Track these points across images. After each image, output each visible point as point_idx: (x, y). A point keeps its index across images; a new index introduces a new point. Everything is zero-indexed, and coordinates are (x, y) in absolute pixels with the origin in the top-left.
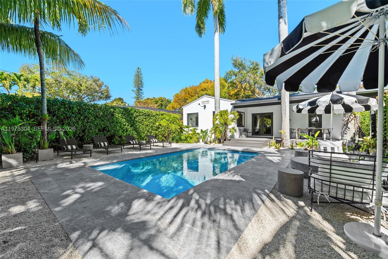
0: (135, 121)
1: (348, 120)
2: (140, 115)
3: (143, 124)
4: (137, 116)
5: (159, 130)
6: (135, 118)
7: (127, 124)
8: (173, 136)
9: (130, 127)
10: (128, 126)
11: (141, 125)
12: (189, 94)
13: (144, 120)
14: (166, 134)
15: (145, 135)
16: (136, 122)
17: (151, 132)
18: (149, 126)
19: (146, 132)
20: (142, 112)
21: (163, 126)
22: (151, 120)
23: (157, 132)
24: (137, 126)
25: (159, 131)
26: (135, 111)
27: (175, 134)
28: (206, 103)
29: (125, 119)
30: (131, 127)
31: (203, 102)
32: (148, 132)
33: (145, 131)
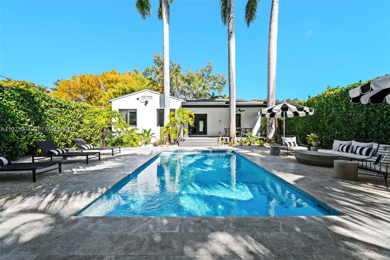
0: (43, 115)
1: (272, 122)
2: (51, 106)
3: (57, 121)
4: (47, 107)
5: (80, 131)
6: (43, 111)
7: (28, 120)
8: (97, 139)
9: (34, 126)
10: (29, 123)
11: (53, 122)
12: (88, 83)
13: (59, 114)
14: (88, 136)
15: (59, 139)
16: (46, 116)
17: (68, 134)
18: (67, 124)
19: (61, 133)
20: (56, 102)
21: (85, 125)
22: (69, 116)
23: (77, 134)
24: (46, 123)
25: (80, 133)
26: (43, 99)
27: (99, 136)
28: (147, 98)
29: (24, 110)
30: (36, 125)
31: (142, 97)
32: (64, 134)
33: (59, 133)
